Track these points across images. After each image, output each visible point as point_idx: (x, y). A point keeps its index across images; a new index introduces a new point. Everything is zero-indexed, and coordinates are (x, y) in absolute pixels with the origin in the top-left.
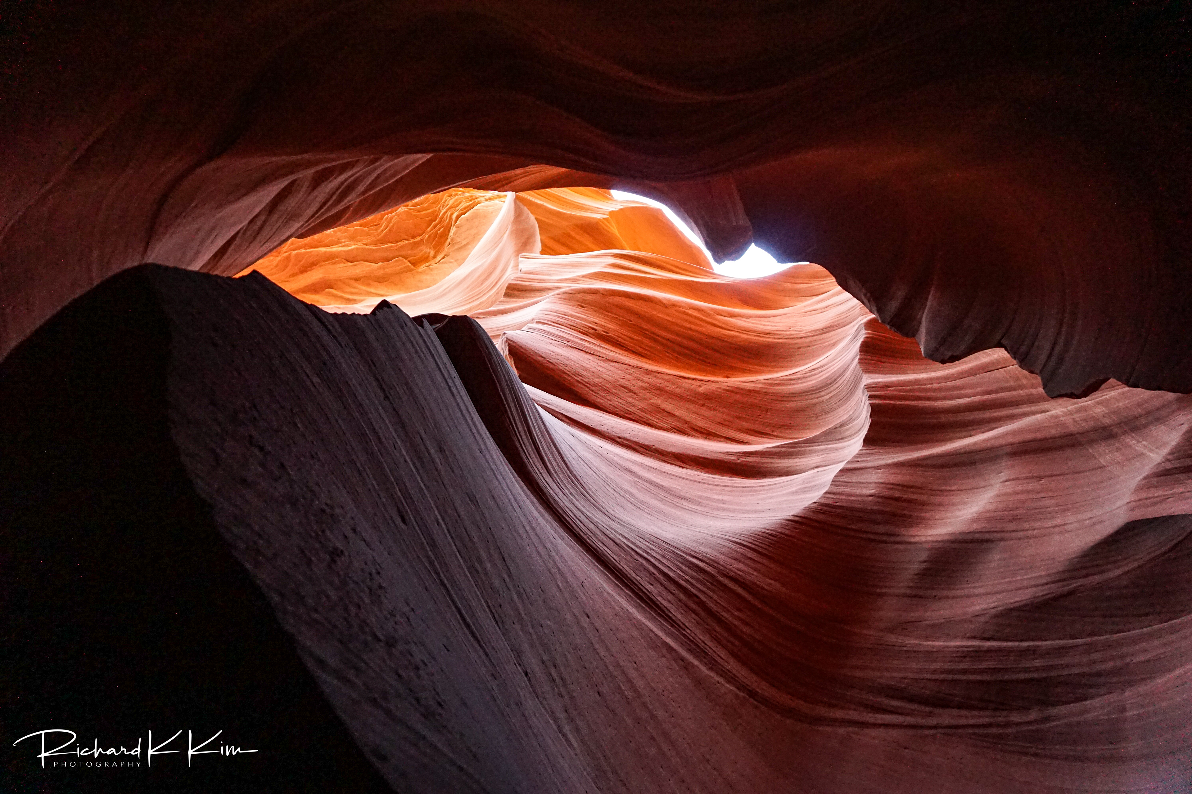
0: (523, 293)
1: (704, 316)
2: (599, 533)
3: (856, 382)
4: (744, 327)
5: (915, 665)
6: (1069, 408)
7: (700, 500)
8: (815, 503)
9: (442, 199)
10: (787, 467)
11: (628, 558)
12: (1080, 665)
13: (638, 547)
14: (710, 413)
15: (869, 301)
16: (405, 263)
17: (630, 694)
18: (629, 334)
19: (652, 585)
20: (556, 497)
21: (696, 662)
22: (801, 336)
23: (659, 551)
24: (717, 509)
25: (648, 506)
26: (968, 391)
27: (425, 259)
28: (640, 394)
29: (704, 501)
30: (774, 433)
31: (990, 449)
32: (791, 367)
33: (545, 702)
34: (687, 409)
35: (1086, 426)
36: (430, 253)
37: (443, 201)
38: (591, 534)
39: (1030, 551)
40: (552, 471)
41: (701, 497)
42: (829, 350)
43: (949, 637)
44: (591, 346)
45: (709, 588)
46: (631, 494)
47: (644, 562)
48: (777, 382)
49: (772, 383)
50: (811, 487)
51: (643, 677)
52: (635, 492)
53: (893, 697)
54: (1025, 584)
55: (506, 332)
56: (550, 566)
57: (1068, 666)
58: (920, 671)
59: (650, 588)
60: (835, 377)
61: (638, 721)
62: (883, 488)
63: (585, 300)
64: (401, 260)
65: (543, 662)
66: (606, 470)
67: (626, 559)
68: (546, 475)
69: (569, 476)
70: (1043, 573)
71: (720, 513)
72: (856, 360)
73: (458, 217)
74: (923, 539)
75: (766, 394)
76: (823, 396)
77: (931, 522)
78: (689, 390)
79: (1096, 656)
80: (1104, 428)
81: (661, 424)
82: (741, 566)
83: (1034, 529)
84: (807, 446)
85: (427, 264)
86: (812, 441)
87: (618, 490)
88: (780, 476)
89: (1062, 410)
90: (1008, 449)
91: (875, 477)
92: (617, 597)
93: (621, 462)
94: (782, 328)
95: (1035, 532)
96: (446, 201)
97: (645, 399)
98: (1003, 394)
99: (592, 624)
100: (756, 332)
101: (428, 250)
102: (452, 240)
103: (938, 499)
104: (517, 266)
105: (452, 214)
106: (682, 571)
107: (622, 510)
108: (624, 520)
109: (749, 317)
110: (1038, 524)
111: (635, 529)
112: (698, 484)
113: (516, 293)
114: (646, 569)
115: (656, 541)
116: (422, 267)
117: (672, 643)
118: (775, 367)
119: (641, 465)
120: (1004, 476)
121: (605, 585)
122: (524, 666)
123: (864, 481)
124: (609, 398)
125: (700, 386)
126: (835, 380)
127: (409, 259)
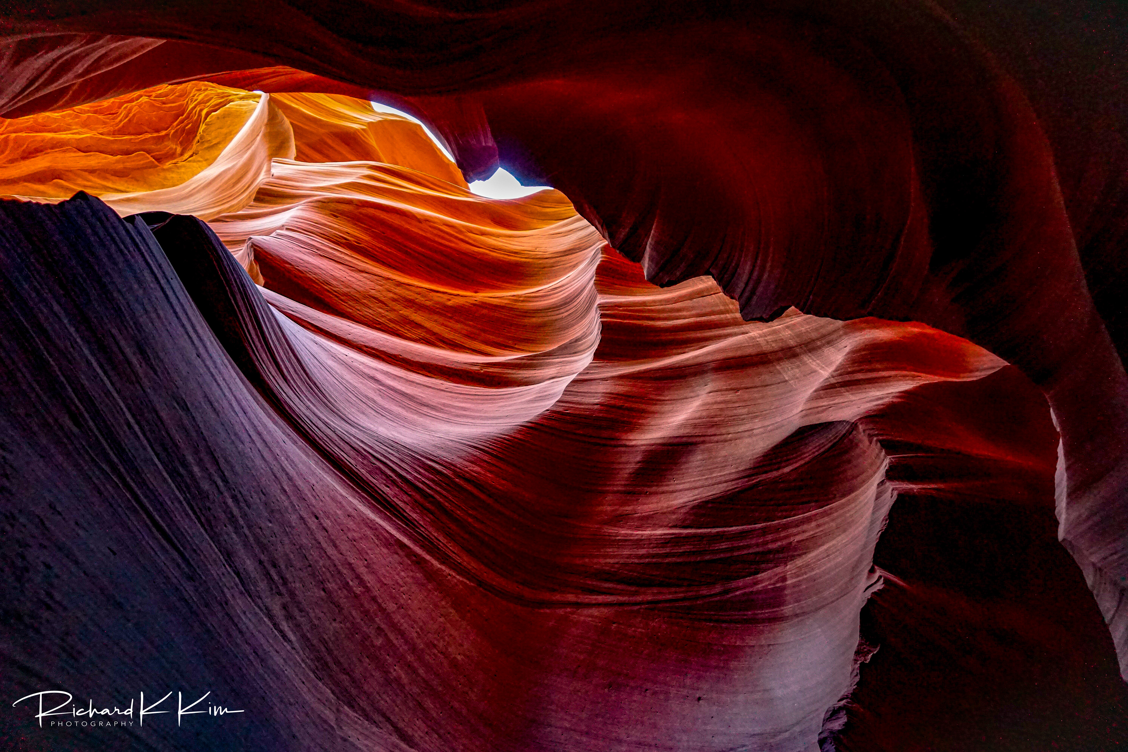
0: (274, 199)
1: (457, 232)
2: (336, 438)
3: (591, 301)
4: (494, 245)
5: (626, 552)
6: (764, 331)
7: (443, 407)
8: (547, 410)
9: (190, 93)
10: (526, 378)
11: (365, 462)
12: (757, 545)
13: (376, 451)
14: (459, 326)
15: (602, 227)
16: (148, 158)
17: (358, 590)
18: (380, 245)
19: (388, 487)
20: (291, 402)
21: (428, 557)
22: (545, 256)
23: (396, 454)
24: (458, 416)
25: (390, 412)
26: (685, 313)
27: (172, 155)
28: (390, 305)
29: (446, 409)
30: (516, 346)
31: (700, 364)
32: (536, 285)
33: (259, 601)
34: (435, 321)
35: (775, 346)
36: (176, 149)
37: (191, 95)
38: (328, 440)
39: (723, 453)
40: (289, 378)
41: (444, 405)
42: (569, 272)
43: (655, 526)
44: (342, 256)
45: (445, 489)
46: (375, 402)
47: (381, 466)
48: (521, 299)
49: (517, 299)
50: (546, 396)
51: (374, 572)
52: (378, 399)
53: (607, 580)
54: (719, 480)
55: (252, 237)
56: (275, 469)
57: (749, 547)
58: (629, 556)
59: (386, 490)
60: (573, 297)
61: (366, 613)
62: (609, 397)
63: (337, 210)
64: (142, 154)
65: (261, 562)
66: (348, 377)
67: (362, 463)
68: (281, 381)
69: (308, 384)
70: (733, 471)
71: (458, 419)
72: (592, 282)
73: (208, 114)
74: (639, 443)
75: (511, 309)
76: (563, 313)
77: (646, 428)
78: (437, 303)
79: (769, 537)
80: (790, 348)
81: (409, 335)
82: (477, 468)
83: (729, 434)
84: (547, 359)
85: (174, 161)
86: (549, 354)
87: (361, 397)
88: (518, 386)
89: (758, 332)
90: (712, 365)
91: (602, 388)
92: (350, 499)
93: (366, 370)
94: (530, 249)
95: (730, 436)
96: (194, 96)
97: (395, 310)
98: (713, 317)
99: (321, 524)
100: (505, 251)
101: (174, 147)
102: (201, 138)
103: (654, 408)
104: (269, 170)
105: (201, 110)
106: (420, 473)
107: (364, 417)
108: (364, 426)
109: (499, 236)
110: (731, 430)
111: (375, 434)
112: (443, 393)
113: (267, 198)
114: (383, 473)
115: (394, 445)
116: (167, 164)
117: (405, 541)
118: (520, 284)
119: (386, 373)
120: (710, 387)
121: (338, 488)
122: (236, 567)
123: (593, 391)
124: (359, 308)
125: (450, 300)
126: (574, 299)
127: (152, 154)
